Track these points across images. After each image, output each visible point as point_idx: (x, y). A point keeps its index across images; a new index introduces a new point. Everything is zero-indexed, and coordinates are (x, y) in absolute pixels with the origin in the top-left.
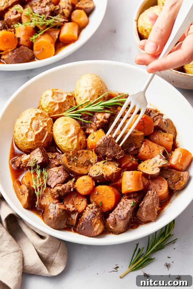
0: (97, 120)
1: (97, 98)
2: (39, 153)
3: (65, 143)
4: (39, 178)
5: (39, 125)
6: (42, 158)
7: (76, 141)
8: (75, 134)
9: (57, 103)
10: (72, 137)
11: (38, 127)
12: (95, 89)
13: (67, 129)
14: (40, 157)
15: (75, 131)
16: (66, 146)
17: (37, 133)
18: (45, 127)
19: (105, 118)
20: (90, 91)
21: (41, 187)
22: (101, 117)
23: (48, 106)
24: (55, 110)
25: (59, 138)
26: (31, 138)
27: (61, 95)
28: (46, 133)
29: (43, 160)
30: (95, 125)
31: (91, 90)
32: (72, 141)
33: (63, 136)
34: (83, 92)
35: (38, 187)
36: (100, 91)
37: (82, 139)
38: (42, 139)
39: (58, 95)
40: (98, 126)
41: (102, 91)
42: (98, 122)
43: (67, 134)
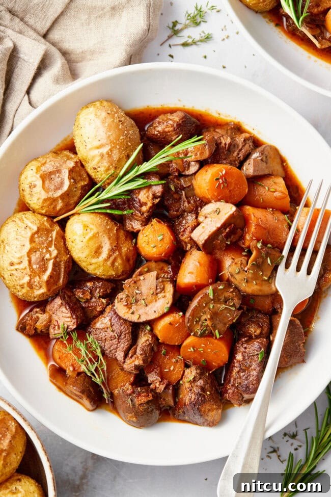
0: (142, 205)
1: (126, 162)
2: (63, 309)
3: (101, 271)
4: (86, 354)
5: (45, 258)
6: (74, 319)
7: (119, 261)
8: (112, 251)
9: (57, 198)
10: (109, 256)
11: (44, 263)
12: (118, 147)
13: (97, 245)
14: (69, 317)
15: (111, 243)
16: (104, 274)
17: (45, 277)
18: (56, 258)
19: (155, 197)
20: (109, 155)
21: (98, 366)
22: (147, 197)
23: (43, 206)
24: (58, 208)
25: (87, 265)
26: (39, 289)
27: (57, 175)
28: (60, 265)
29: (77, 322)
30: (139, 215)
31: (111, 150)
32: (113, 264)
33: (94, 261)
34: (98, 159)
35: (93, 370)
36: (127, 144)
37: (128, 249)
38: (59, 279)
39: (53, 176)
40: (147, 216)
41: (130, 144)
42: (144, 209)
43: (100, 254)
